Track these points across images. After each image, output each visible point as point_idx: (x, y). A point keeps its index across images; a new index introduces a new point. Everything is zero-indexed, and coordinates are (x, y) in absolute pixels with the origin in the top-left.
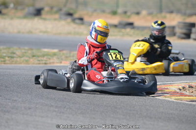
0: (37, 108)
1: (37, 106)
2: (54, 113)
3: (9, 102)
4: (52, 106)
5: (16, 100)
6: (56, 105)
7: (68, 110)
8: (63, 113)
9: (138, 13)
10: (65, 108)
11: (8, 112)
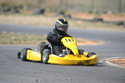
0: (41, 73)
1: (41, 72)
2: (52, 76)
3: (23, 69)
4: (51, 71)
5: (27, 68)
6: (53, 71)
7: (61, 74)
8: (58, 76)
9: (106, 13)
10: (59, 73)
11: (23, 75)
